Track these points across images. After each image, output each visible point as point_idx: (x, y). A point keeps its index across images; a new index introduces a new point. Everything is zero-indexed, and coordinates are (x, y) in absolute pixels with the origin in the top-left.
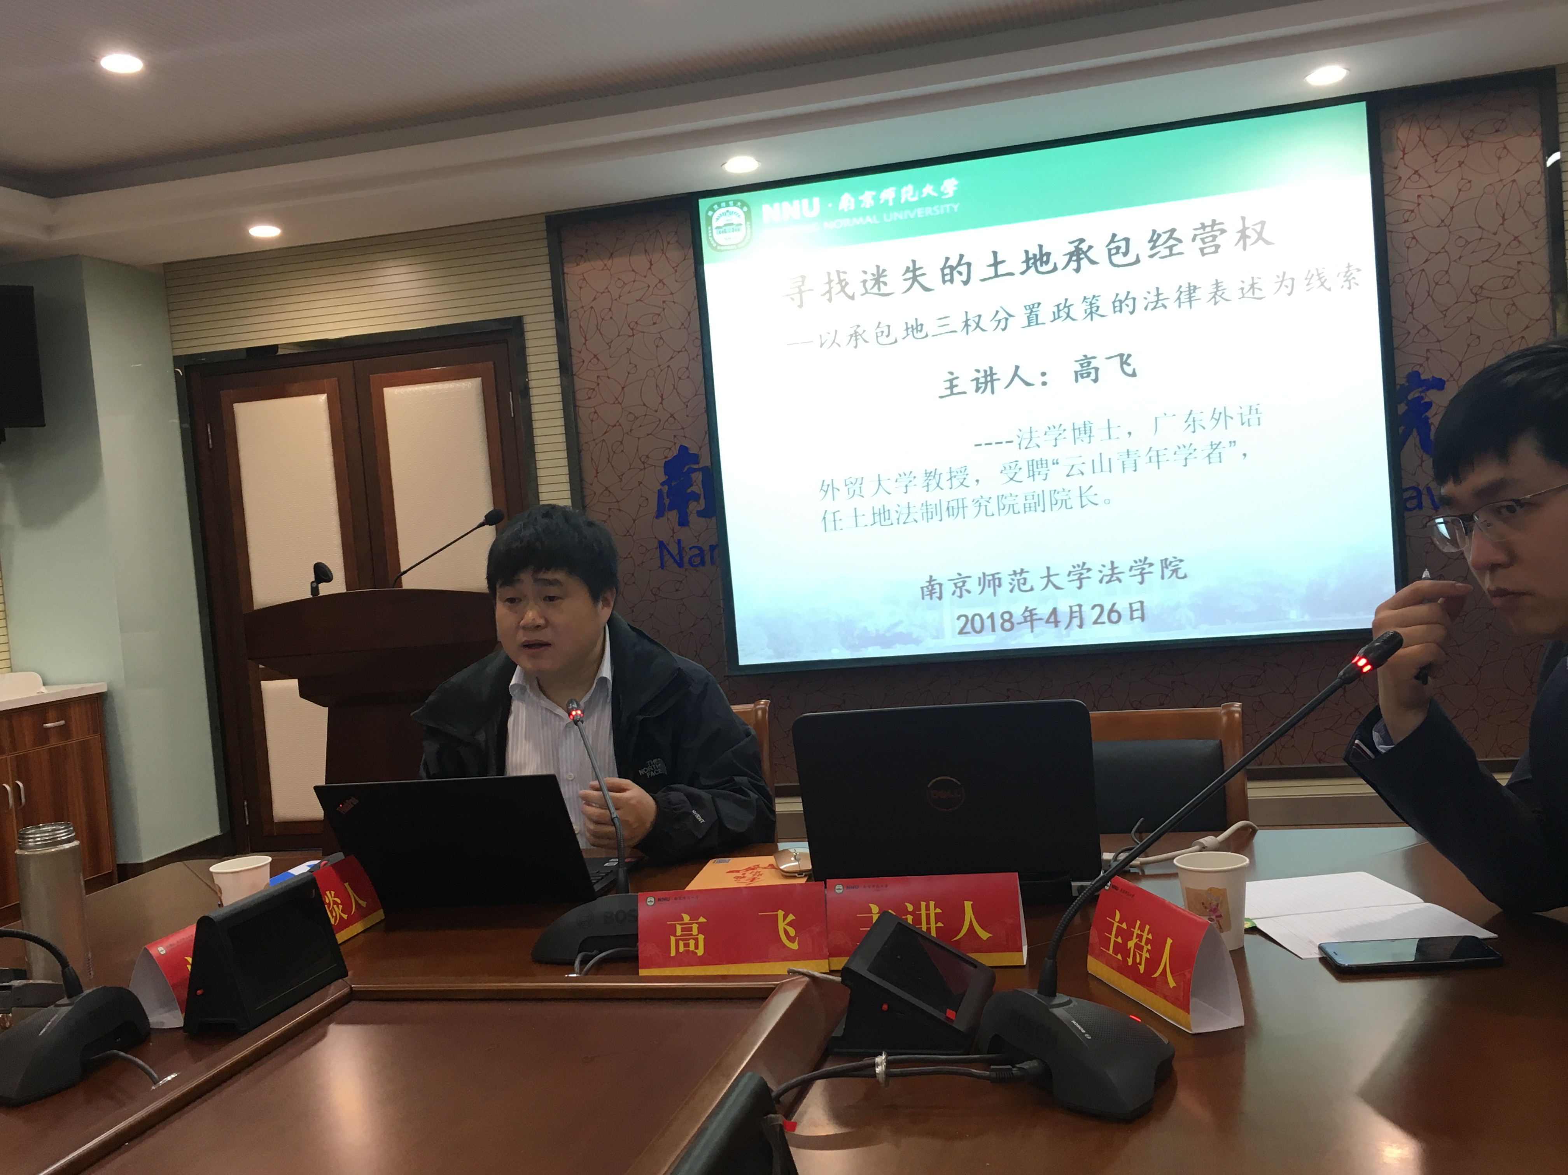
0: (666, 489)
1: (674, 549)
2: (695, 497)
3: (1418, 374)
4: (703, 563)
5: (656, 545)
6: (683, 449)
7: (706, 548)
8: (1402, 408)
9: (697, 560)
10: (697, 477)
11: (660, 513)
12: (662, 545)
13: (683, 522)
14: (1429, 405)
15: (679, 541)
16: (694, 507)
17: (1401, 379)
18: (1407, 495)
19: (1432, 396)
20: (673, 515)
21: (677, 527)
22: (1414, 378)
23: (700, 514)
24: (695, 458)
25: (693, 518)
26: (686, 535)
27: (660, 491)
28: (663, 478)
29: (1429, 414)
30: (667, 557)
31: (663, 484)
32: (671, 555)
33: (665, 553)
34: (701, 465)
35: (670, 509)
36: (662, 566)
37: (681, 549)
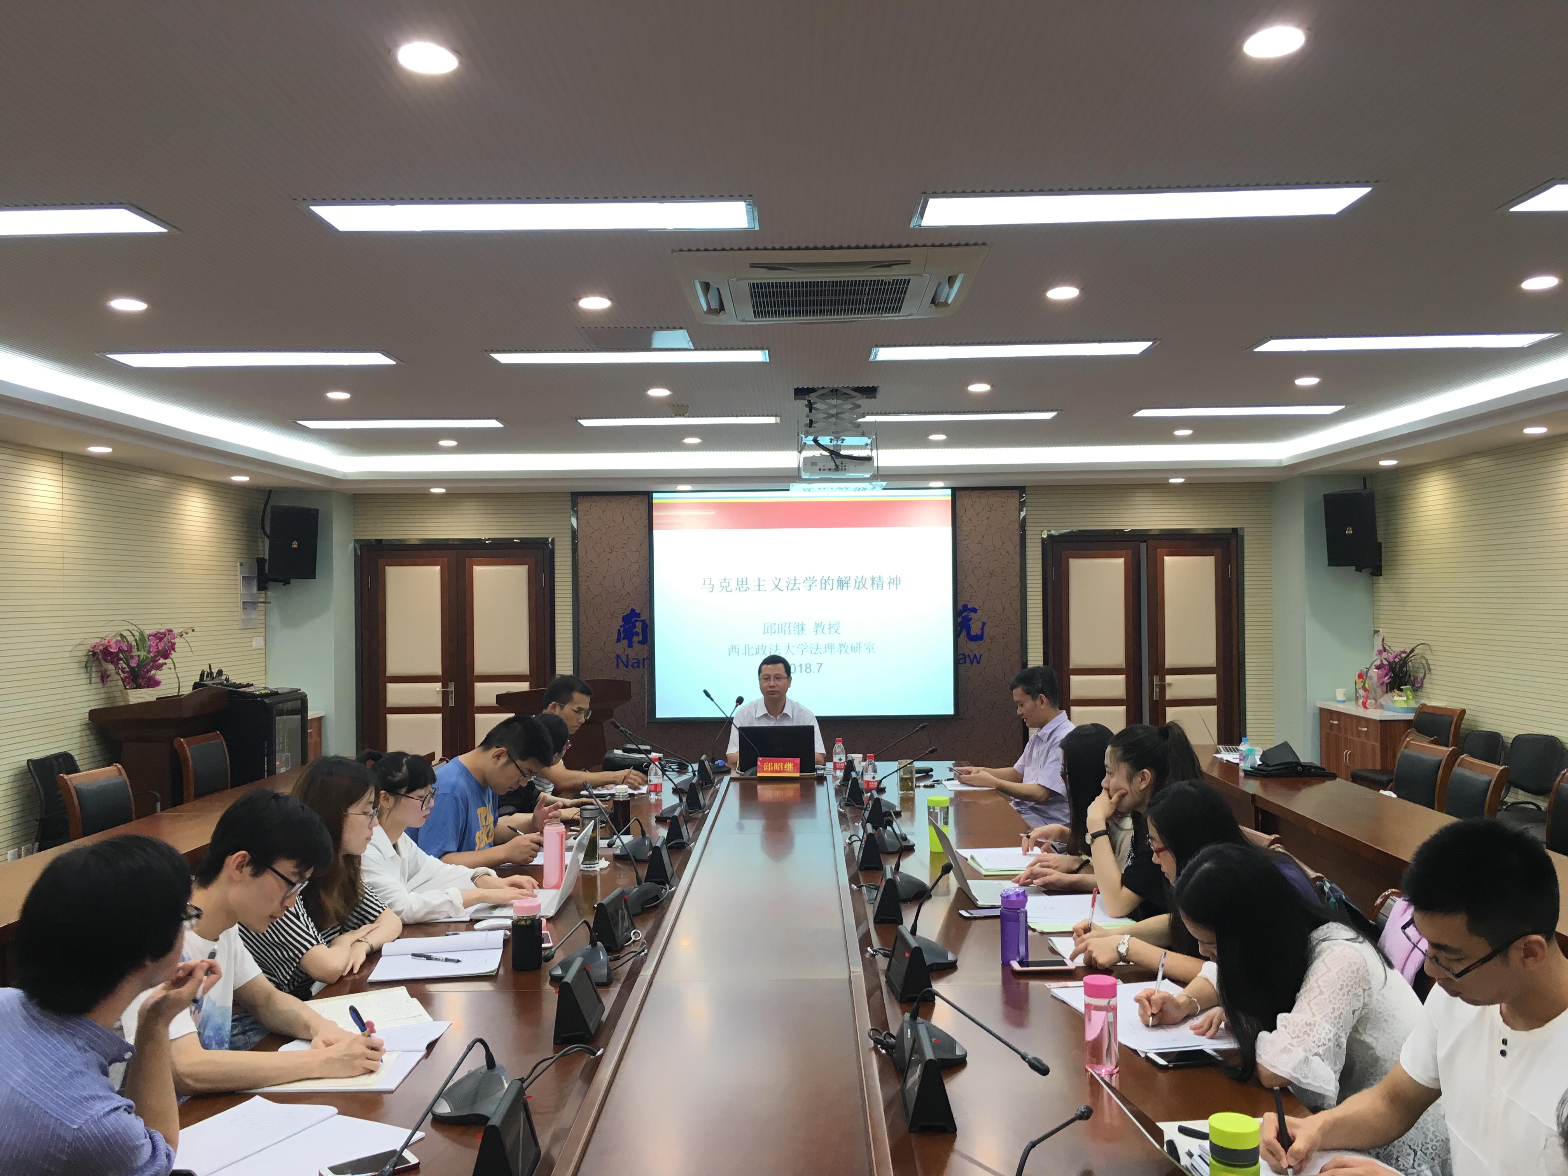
0: (622, 629)
1: (625, 660)
2: (637, 634)
3: (966, 605)
4: (638, 667)
5: (615, 655)
6: (633, 610)
7: (641, 659)
8: (960, 619)
9: (636, 665)
10: (639, 625)
11: (618, 641)
12: (618, 656)
13: (630, 645)
14: (971, 619)
15: (627, 655)
16: (636, 639)
17: (960, 607)
18: (961, 657)
19: (972, 615)
20: (625, 642)
21: (627, 648)
22: (965, 606)
23: (639, 642)
24: (638, 615)
25: (635, 644)
26: (631, 653)
27: (619, 630)
28: (621, 623)
29: (971, 623)
30: (620, 662)
31: (621, 626)
32: (623, 662)
33: (619, 660)
34: (641, 619)
35: (624, 639)
36: (618, 666)
37: (628, 659)
